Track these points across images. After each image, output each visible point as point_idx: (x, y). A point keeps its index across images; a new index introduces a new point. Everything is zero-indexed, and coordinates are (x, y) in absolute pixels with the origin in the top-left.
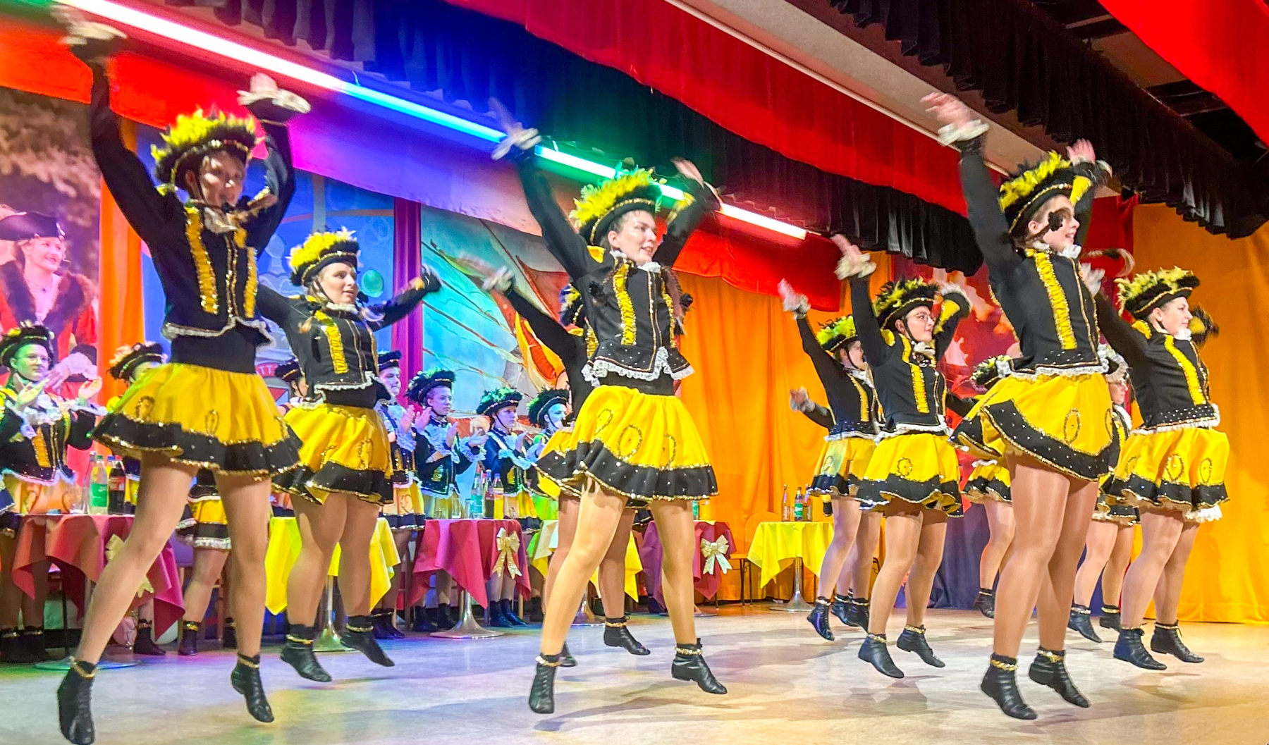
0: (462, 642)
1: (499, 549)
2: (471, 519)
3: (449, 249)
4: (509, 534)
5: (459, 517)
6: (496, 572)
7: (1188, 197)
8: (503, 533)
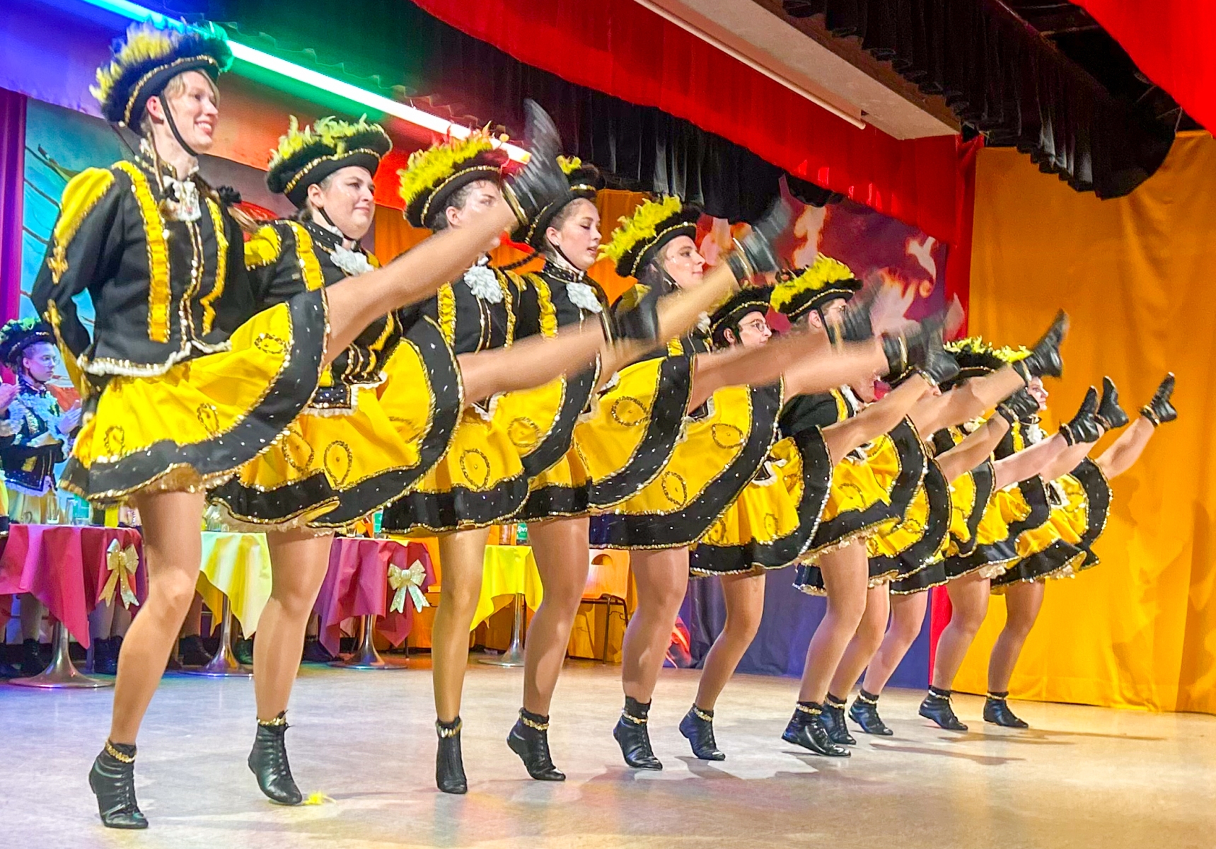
0: (52, 693)
1: (109, 569)
2: (73, 526)
3: (64, 158)
4: (124, 547)
5: (57, 521)
6: (104, 600)
7: (1047, 142)
8: (116, 546)
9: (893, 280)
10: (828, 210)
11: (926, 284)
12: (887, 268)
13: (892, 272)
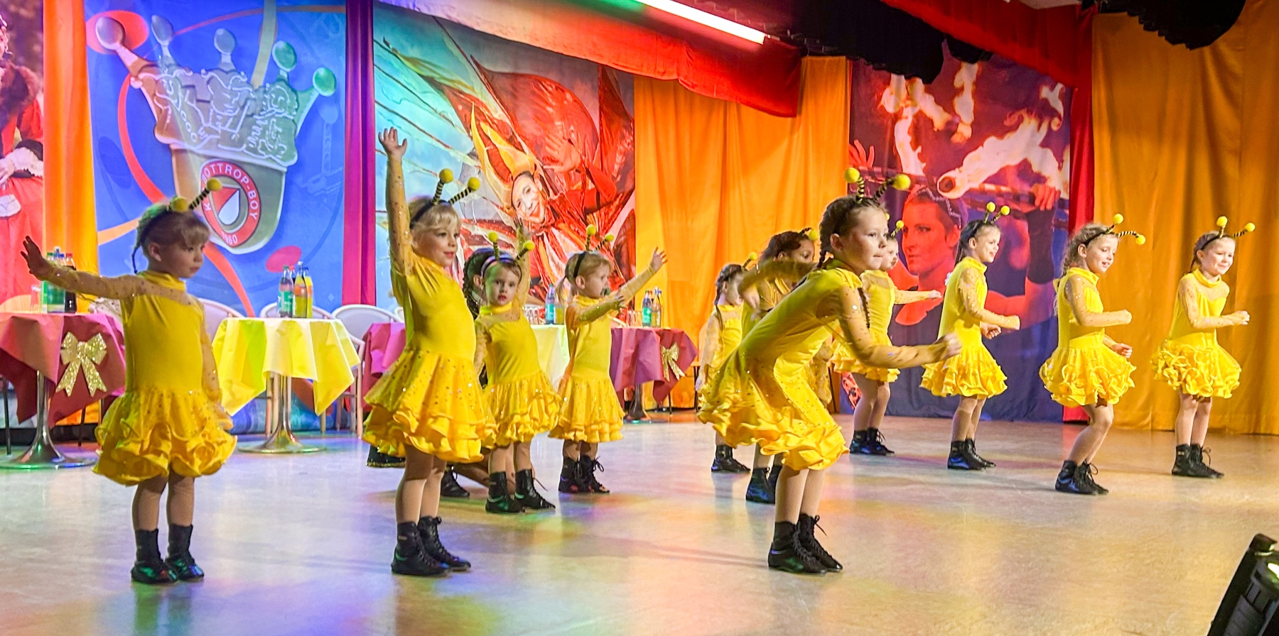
3: (403, 47)
9: (1030, 118)
10: (979, 65)
11: (1056, 120)
12: (1026, 110)
13: (1028, 112)
